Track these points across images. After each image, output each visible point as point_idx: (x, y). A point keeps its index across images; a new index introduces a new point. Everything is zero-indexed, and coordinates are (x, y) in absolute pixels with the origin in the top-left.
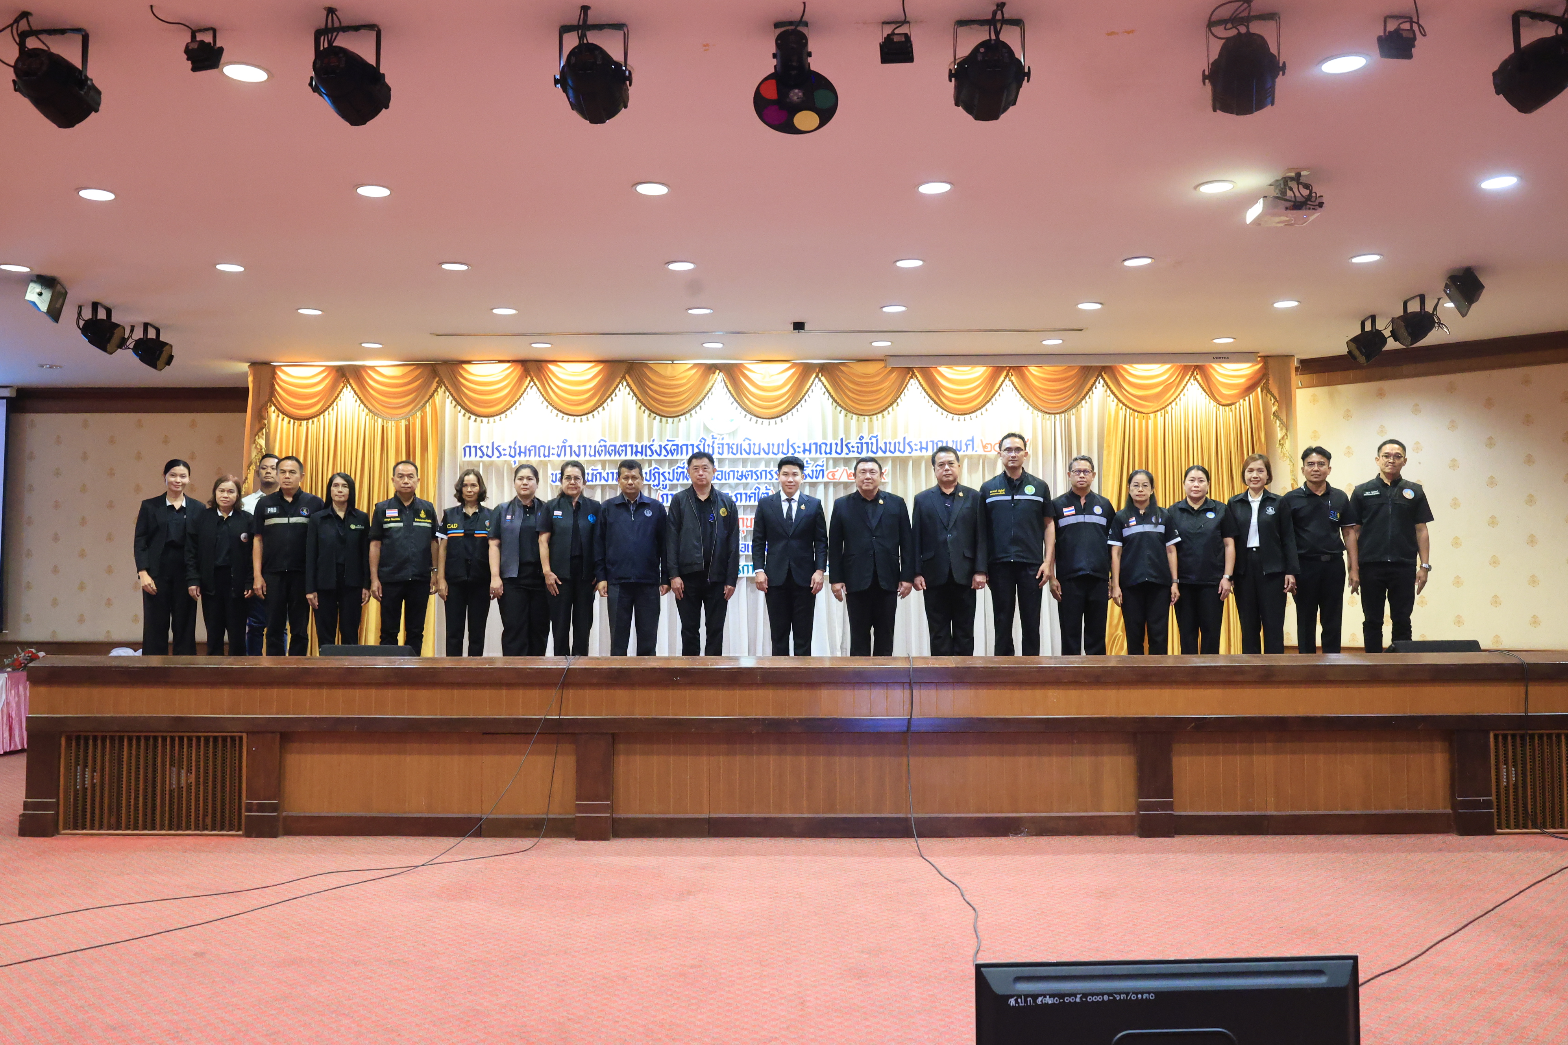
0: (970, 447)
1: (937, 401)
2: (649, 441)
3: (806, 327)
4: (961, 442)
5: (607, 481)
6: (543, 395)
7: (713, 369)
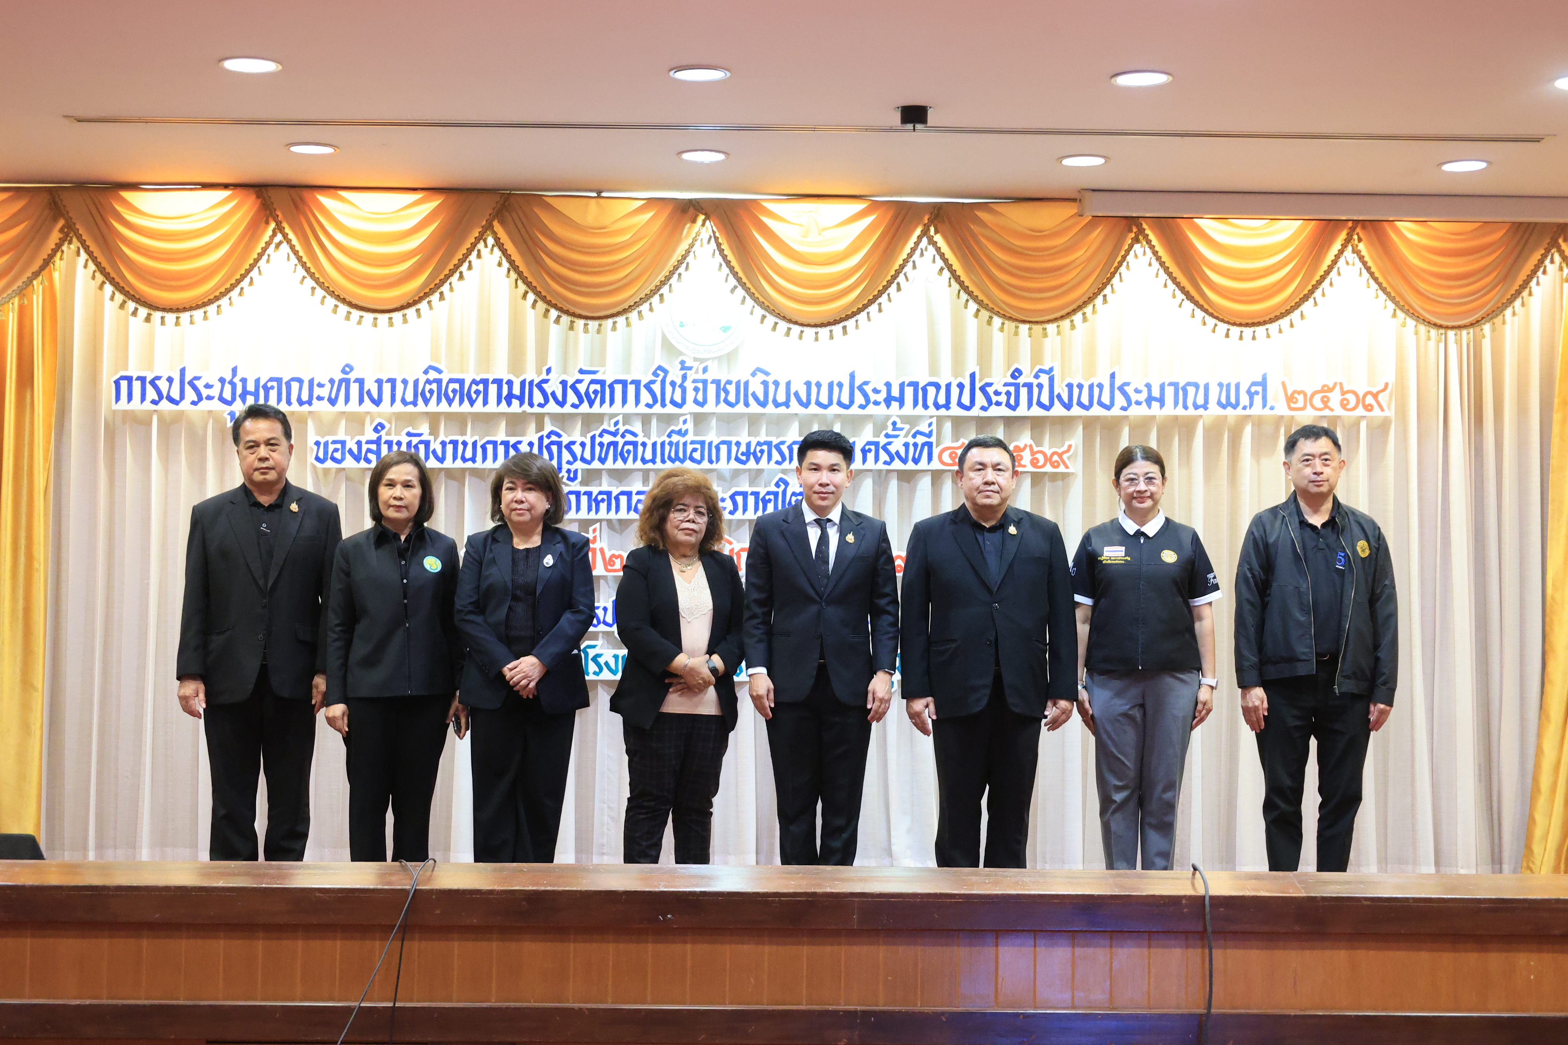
0: (1258, 399)
1: (1193, 293)
2: (539, 373)
3: (932, 118)
4: (1237, 386)
5: (441, 460)
6: (304, 265)
7: (692, 210)
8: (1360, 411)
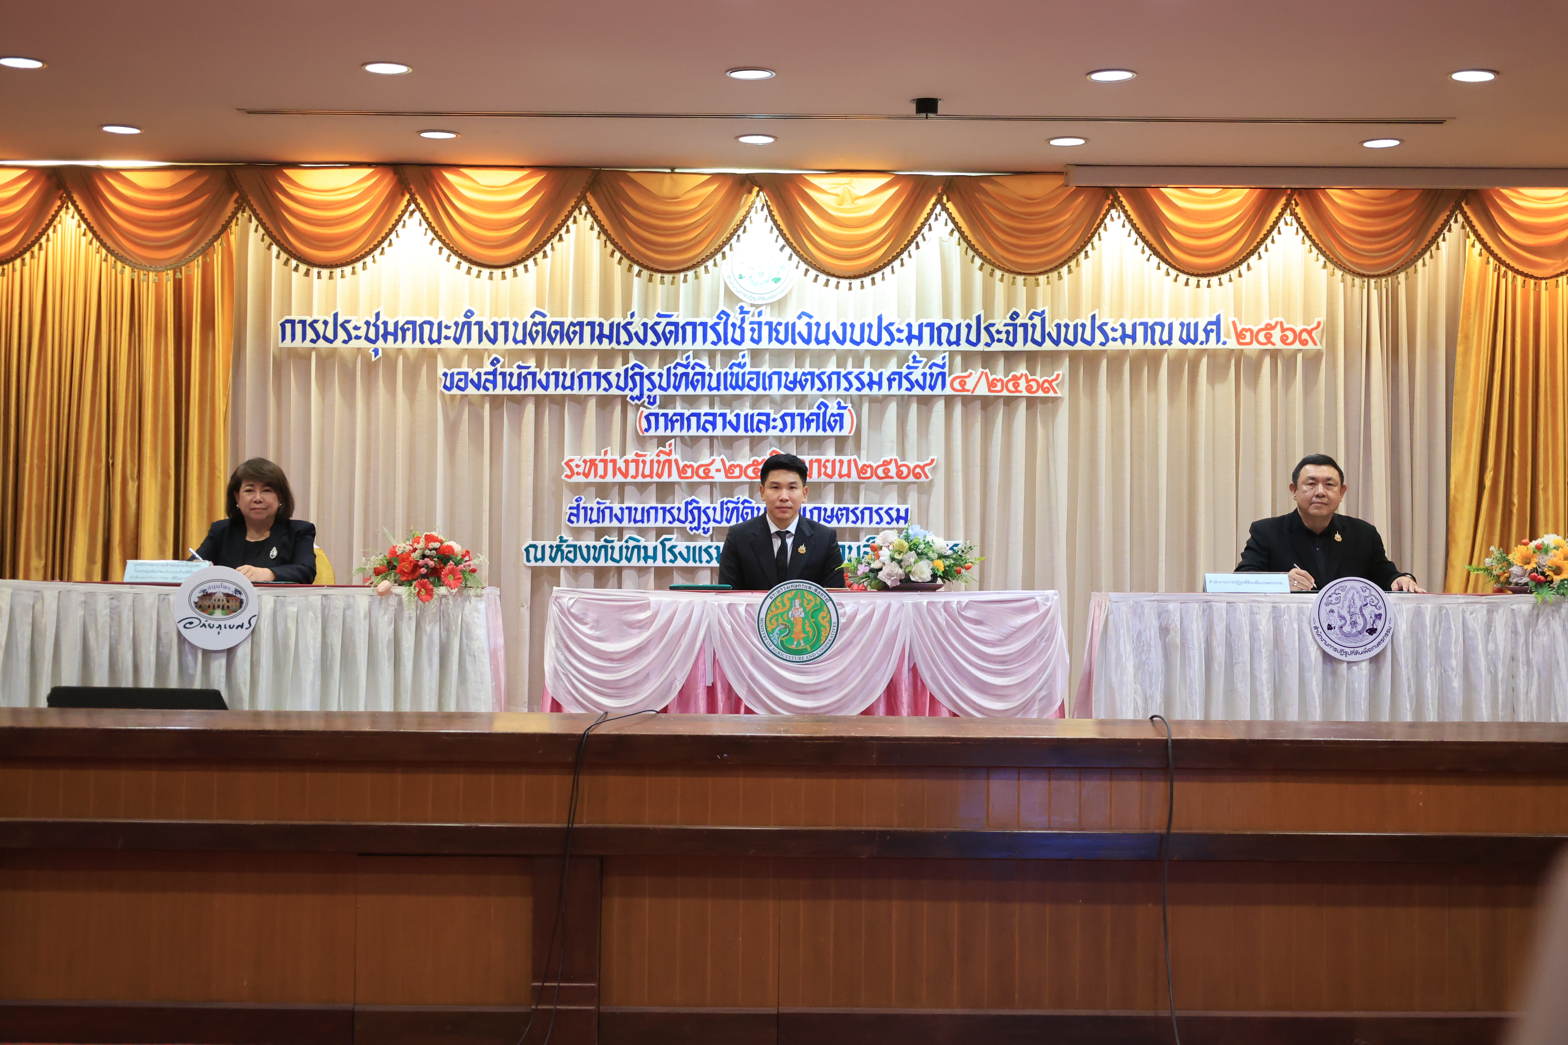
0: (1213, 336)
3: (941, 108)
6: (433, 229)
7: (748, 184)
8: (1297, 345)
